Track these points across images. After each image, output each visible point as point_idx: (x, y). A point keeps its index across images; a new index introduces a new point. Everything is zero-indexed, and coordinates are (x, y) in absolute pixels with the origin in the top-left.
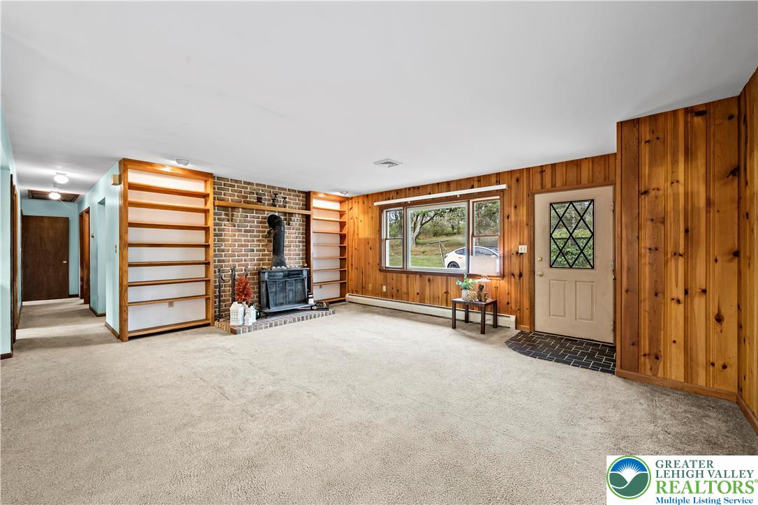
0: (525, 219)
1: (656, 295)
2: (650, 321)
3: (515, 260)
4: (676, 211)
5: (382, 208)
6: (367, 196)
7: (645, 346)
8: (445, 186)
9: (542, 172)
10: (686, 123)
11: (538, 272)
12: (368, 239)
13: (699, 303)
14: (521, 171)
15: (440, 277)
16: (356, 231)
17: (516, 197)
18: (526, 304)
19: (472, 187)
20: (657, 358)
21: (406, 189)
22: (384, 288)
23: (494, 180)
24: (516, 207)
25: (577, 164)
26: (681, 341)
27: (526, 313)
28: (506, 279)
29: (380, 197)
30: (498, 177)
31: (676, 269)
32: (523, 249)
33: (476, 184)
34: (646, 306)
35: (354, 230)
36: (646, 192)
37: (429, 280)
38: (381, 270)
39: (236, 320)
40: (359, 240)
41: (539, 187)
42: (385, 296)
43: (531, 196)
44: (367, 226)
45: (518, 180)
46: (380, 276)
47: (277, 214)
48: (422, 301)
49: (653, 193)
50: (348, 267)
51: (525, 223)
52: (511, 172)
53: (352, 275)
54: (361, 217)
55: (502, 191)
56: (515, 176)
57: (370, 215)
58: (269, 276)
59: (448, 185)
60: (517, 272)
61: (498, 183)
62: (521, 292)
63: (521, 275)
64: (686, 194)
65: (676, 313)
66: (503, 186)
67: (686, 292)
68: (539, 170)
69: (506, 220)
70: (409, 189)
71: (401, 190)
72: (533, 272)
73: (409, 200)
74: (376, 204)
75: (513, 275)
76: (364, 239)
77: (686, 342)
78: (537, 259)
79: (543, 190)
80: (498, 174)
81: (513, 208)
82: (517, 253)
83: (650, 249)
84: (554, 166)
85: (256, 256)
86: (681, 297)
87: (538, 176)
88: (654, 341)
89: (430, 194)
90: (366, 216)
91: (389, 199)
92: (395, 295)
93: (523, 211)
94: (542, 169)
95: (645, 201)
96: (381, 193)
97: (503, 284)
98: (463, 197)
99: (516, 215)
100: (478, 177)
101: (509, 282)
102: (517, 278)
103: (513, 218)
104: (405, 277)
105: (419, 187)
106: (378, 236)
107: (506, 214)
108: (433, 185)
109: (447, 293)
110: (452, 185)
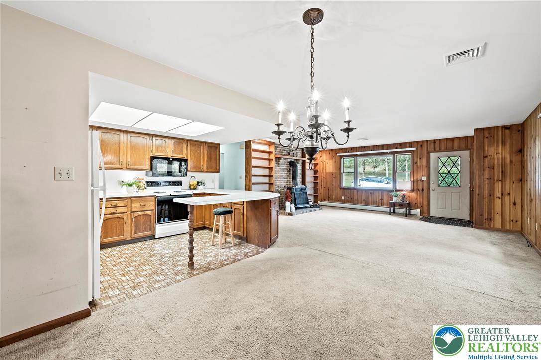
0: (425, 164)
1: (490, 196)
2: (488, 206)
3: (420, 183)
4: (498, 164)
5: (341, 157)
6: (332, 150)
7: (486, 216)
8: (381, 147)
10: (502, 131)
11: (432, 189)
12: (332, 172)
13: (507, 199)
14: (423, 141)
15: (377, 192)
16: (324, 169)
17: (421, 154)
18: (426, 203)
19: (396, 148)
20: (491, 220)
21: (357, 147)
22: (343, 198)
23: (408, 145)
24: (420, 158)
25: (452, 140)
26: (500, 213)
27: (426, 208)
28: (415, 192)
29: (341, 151)
30: (411, 144)
31: (498, 187)
32: (424, 178)
33: (398, 146)
34: (486, 200)
35: (323, 168)
36: (486, 157)
37: (371, 193)
38: (341, 189)
39: (288, 210)
40: (326, 173)
41: (433, 150)
42: (343, 202)
43: (429, 153)
44: (331, 166)
45: (421, 146)
46: (340, 192)
47: (292, 160)
48: (366, 204)
49: (489, 157)
50: (319, 187)
51: (425, 166)
52: (418, 142)
53: (322, 191)
54: (328, 161)
55: (413, 150)
56: (420, 144)
57: (334, 160)
58: (296, 190)
59: (382, 147)
60: (421, 189)
61: (411, 147)
62: (423, 198)
63: (423, 190)
64: (502, 158)
65: (498, 202)
66: (415, 149)
67: (502, 195)
68: (433, 141)
69: (415, 164)
70: (359, 147)
71: (354, 148)
72: (429, 189)
73: (359, 153)
74: (338, 154)
75: (419, 190)
76: (330, 172)
77: (502, 213)
78: (432, 182)
79: (435, 151)
80: (411, 142)
81: (418, 159)
82: (421, 180)
83: (488, 178)
84: (440, 140)
85: (285, 180)
86: (500, 196)
87: (432, 144)
88: (489, 213)
89: (371, 150)
90: (331, 160)
91: (346, 152)
92: (350, 200)
93: (424, 161)
94: (434, 141)
95: (486, 160)
96: (341, 149)
97: (413, 195)
98: (390, 153)
99: (421, 162)
100: (400, 143)
101: (417, 194)
102: (421, 191)
103: (419, 164)
104: (356, 192)
105: (364, 147)
106: (339, 171)
107: (415, 161)
108: (373, 146)
109: (381, 199)
110: (384, 147)
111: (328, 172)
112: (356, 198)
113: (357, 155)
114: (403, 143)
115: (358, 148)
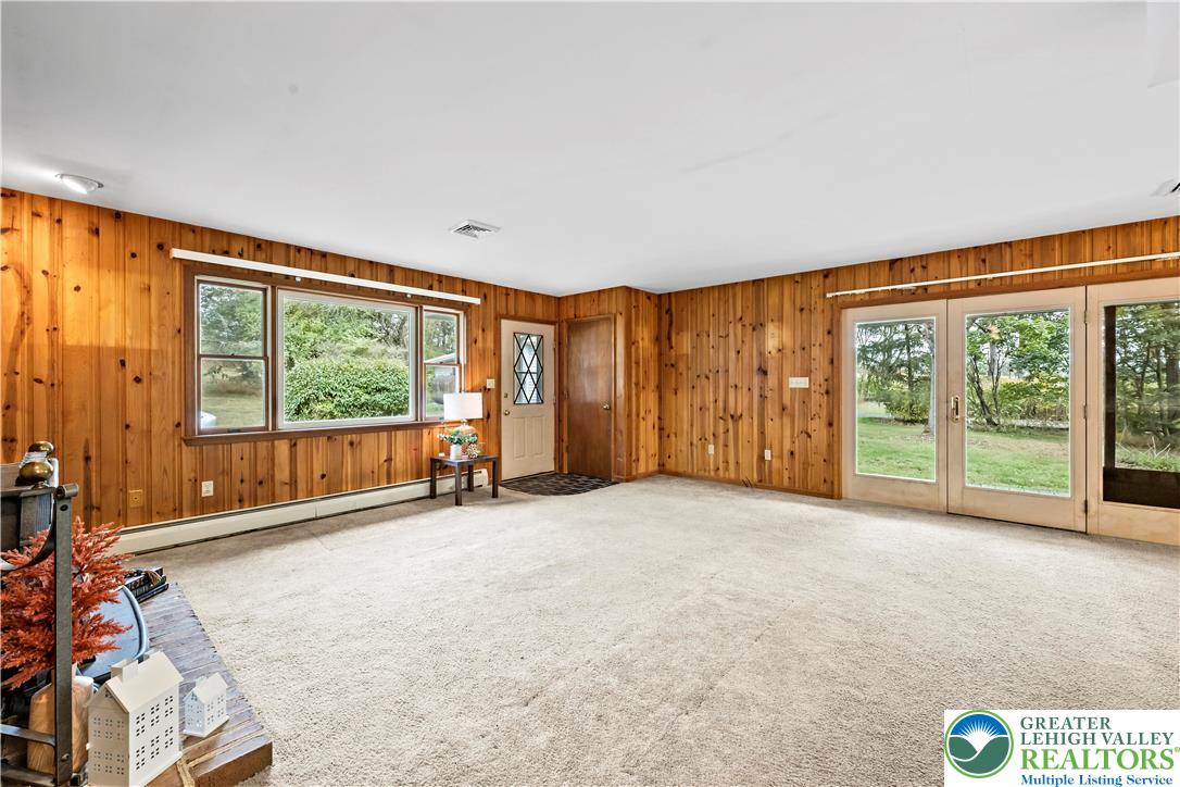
0: (492, 346)
5: (191, 269)
6: (118, 216)
7: (635, 457)
9: (507, 295)
10: (645, 301)
11: (503, 411)
12: (120, 348)
14: (489, 286)
15: (373, 435)
17: (483, 318)
18: (494, 451)
19: (430, 288)
20: (638, 462)
21: (288, 246)
22: (208, 488)
23: (458, 286)
24: (483, 330)
26: (644, 445)
29: (191, 236)
30: (465, 285)
31: (643, 399)
32: (491, 384)
33: (436, 284)
37: (352, 444)
38: (188, 441)
40: (62, 352)
41: (505, 311)
42: (203, 508)
43: (498, 320)
45: (485, 296)
46: (184, 460)
51: (492, 352)
52: (480, 284)
54: (72, 274)
55: (469, 305)
56: (482, 290)
61: (464, 293)
62: (489, 437)
63: (489, 416)
65: (643, 427)
66: (477, 301)
67: (646, 412)
68: (504, 292)
69: (474, 345)
70: (299, 249)
71: (271, 243)
72: (499, 410)
74: (177, 253)
78: (504, 394)
79: (508, 317)
80: (464, 281)
81: (480, 332)
82: (485, 388)
84: (516, 291)
87: (504, 297)
88: (637, 449)
91: (226, 253)
92: (260, 491)
93: (490, 338)
94: (507, 292)
96: (193, 229)
99: (484, 339)
100: (440, 276)
101: (478, 427)
102: (485, 420)
103: (480, 344)
104: (283, 447)
105: (324, 255)
106: (172, 347)
107: (474, 335)
108: (360, 262)
109: (389, 460)
110: (398, 275)
111: (80, 349)
112: (283, 474)
113: (288, 281)
114: (447, 277)
115: (292, 251)
